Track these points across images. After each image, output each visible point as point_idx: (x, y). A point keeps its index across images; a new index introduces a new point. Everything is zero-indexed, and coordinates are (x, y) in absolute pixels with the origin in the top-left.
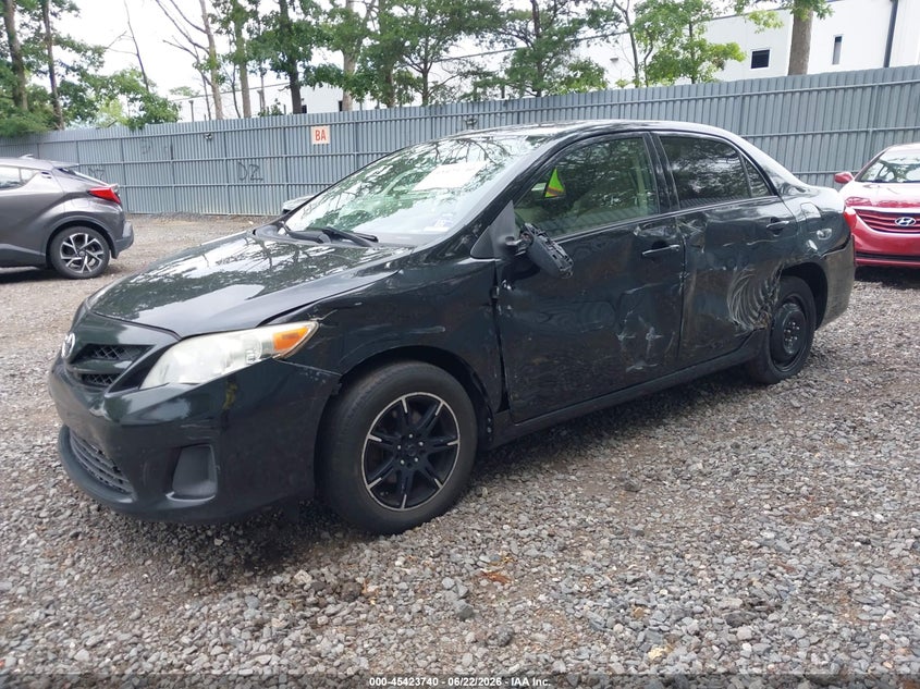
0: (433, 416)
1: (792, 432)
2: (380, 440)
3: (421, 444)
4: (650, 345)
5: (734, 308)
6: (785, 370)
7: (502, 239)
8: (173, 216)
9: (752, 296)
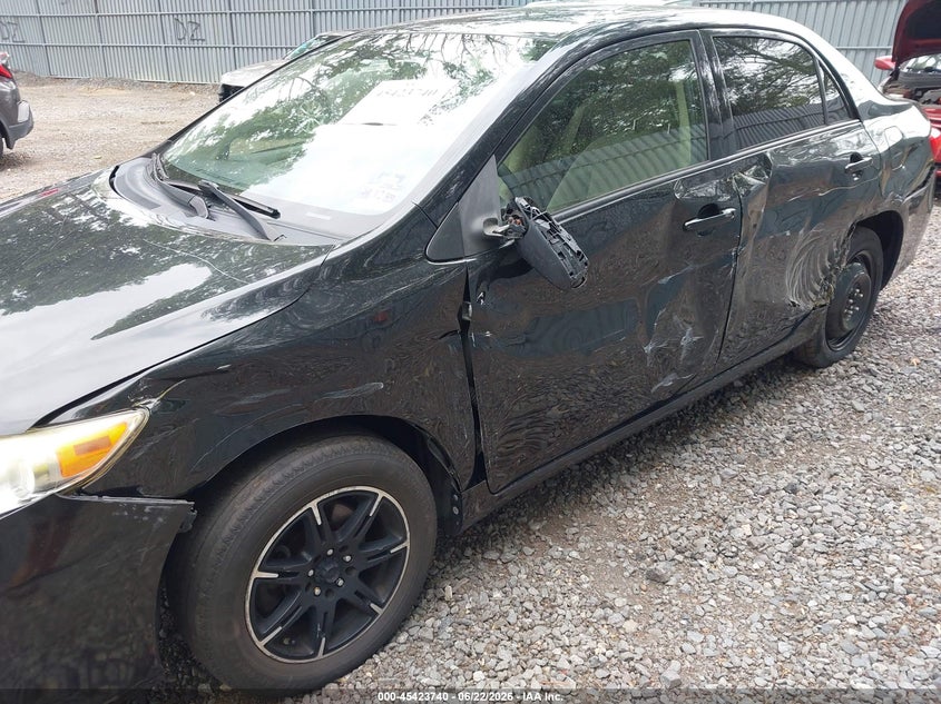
0: (368, 517)
1: (862, 461)
2: (276, 576)
3: (348, 558)
4: (684, 351)
5: (793, 286)
6: (840, 348)
7: (478, 224)
8: (103, 82)
9: (815, 265)
